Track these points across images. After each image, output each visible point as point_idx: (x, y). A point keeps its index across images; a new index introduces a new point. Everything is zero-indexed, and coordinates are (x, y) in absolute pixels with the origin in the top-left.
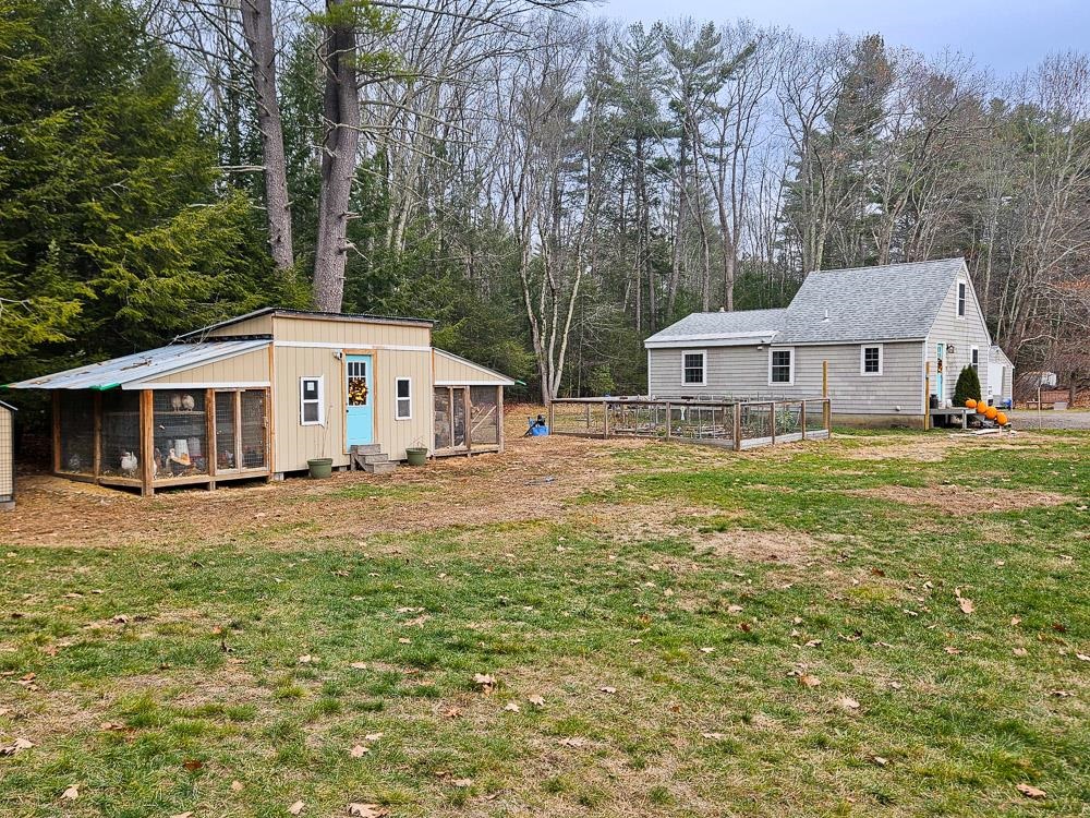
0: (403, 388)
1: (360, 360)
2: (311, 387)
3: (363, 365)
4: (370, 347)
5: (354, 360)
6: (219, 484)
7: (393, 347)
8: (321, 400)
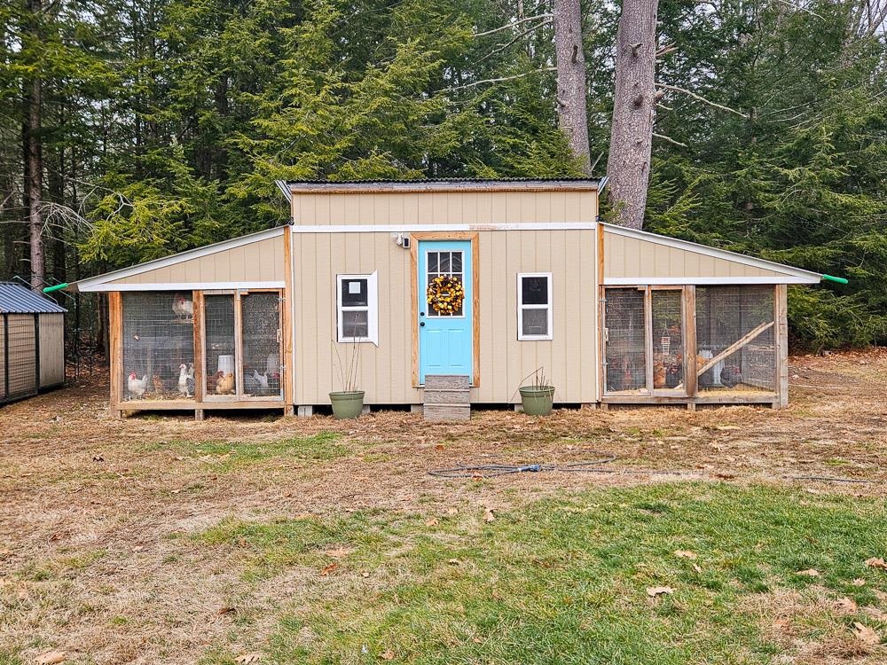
0: (535, 290)
1: (451, 248)
2: (355, 288)
3: (458, 255)
4: (465, 227)
5: (439, 249)
6: (208, 414)
7: (512, 226)
8: (372, 307)
